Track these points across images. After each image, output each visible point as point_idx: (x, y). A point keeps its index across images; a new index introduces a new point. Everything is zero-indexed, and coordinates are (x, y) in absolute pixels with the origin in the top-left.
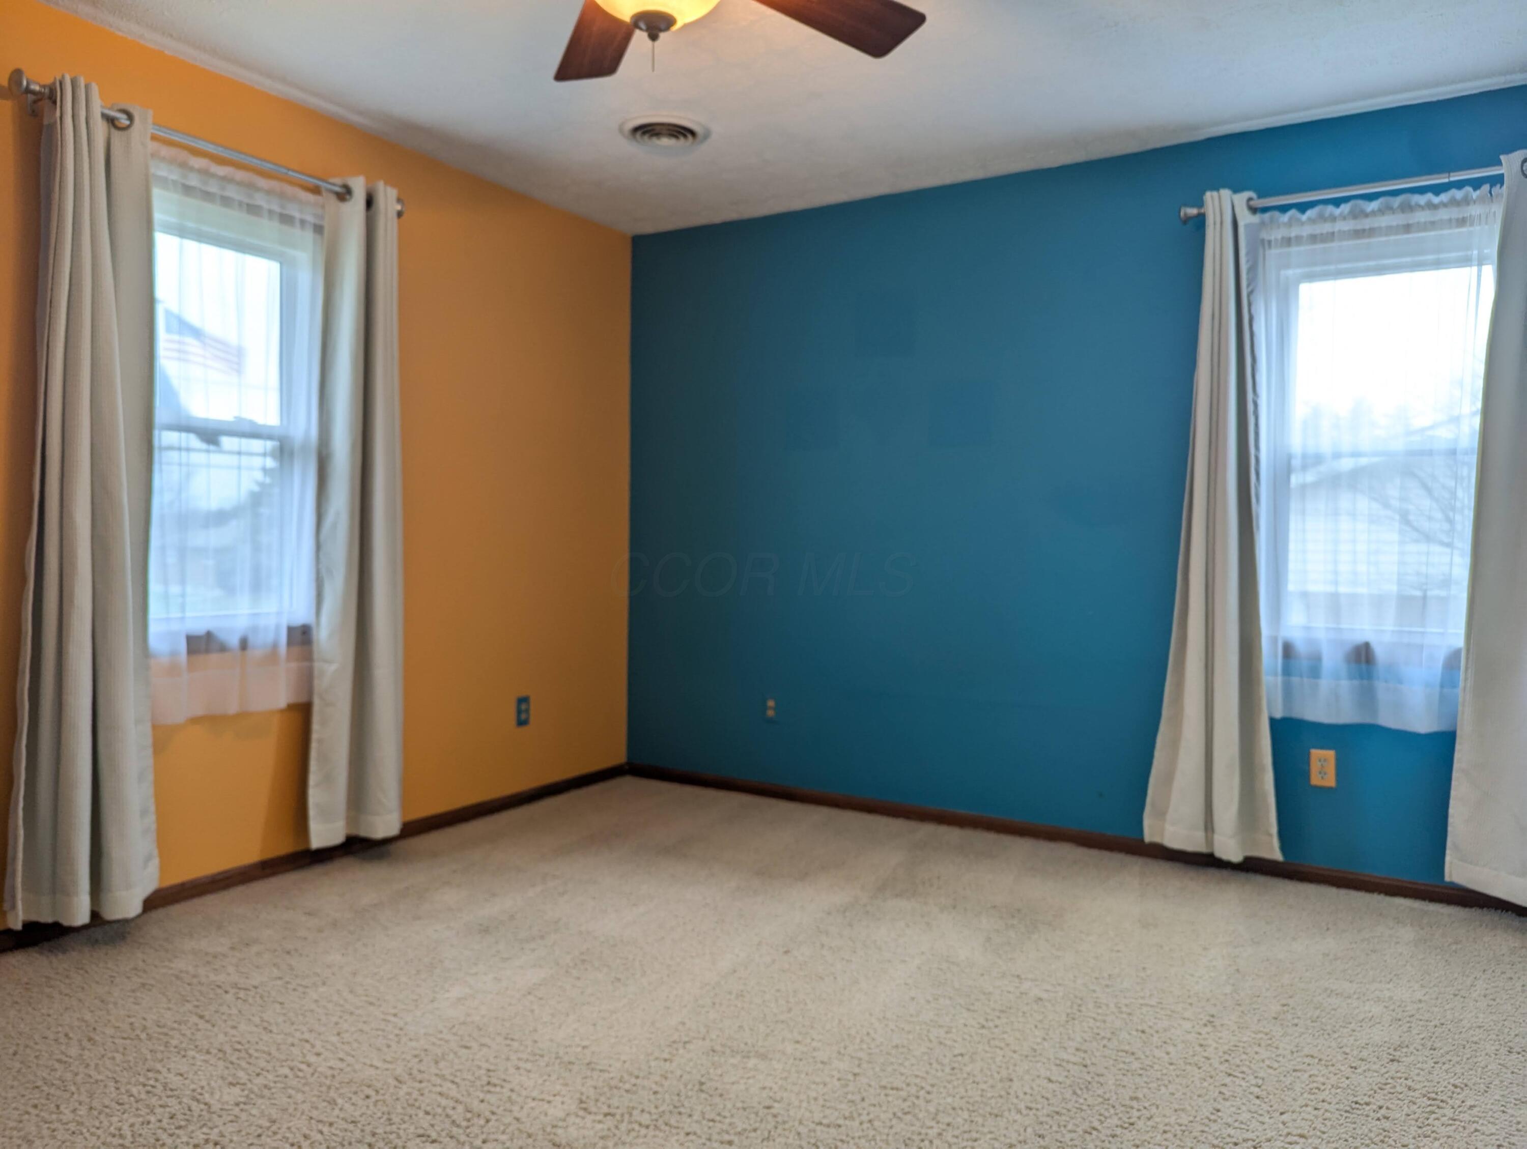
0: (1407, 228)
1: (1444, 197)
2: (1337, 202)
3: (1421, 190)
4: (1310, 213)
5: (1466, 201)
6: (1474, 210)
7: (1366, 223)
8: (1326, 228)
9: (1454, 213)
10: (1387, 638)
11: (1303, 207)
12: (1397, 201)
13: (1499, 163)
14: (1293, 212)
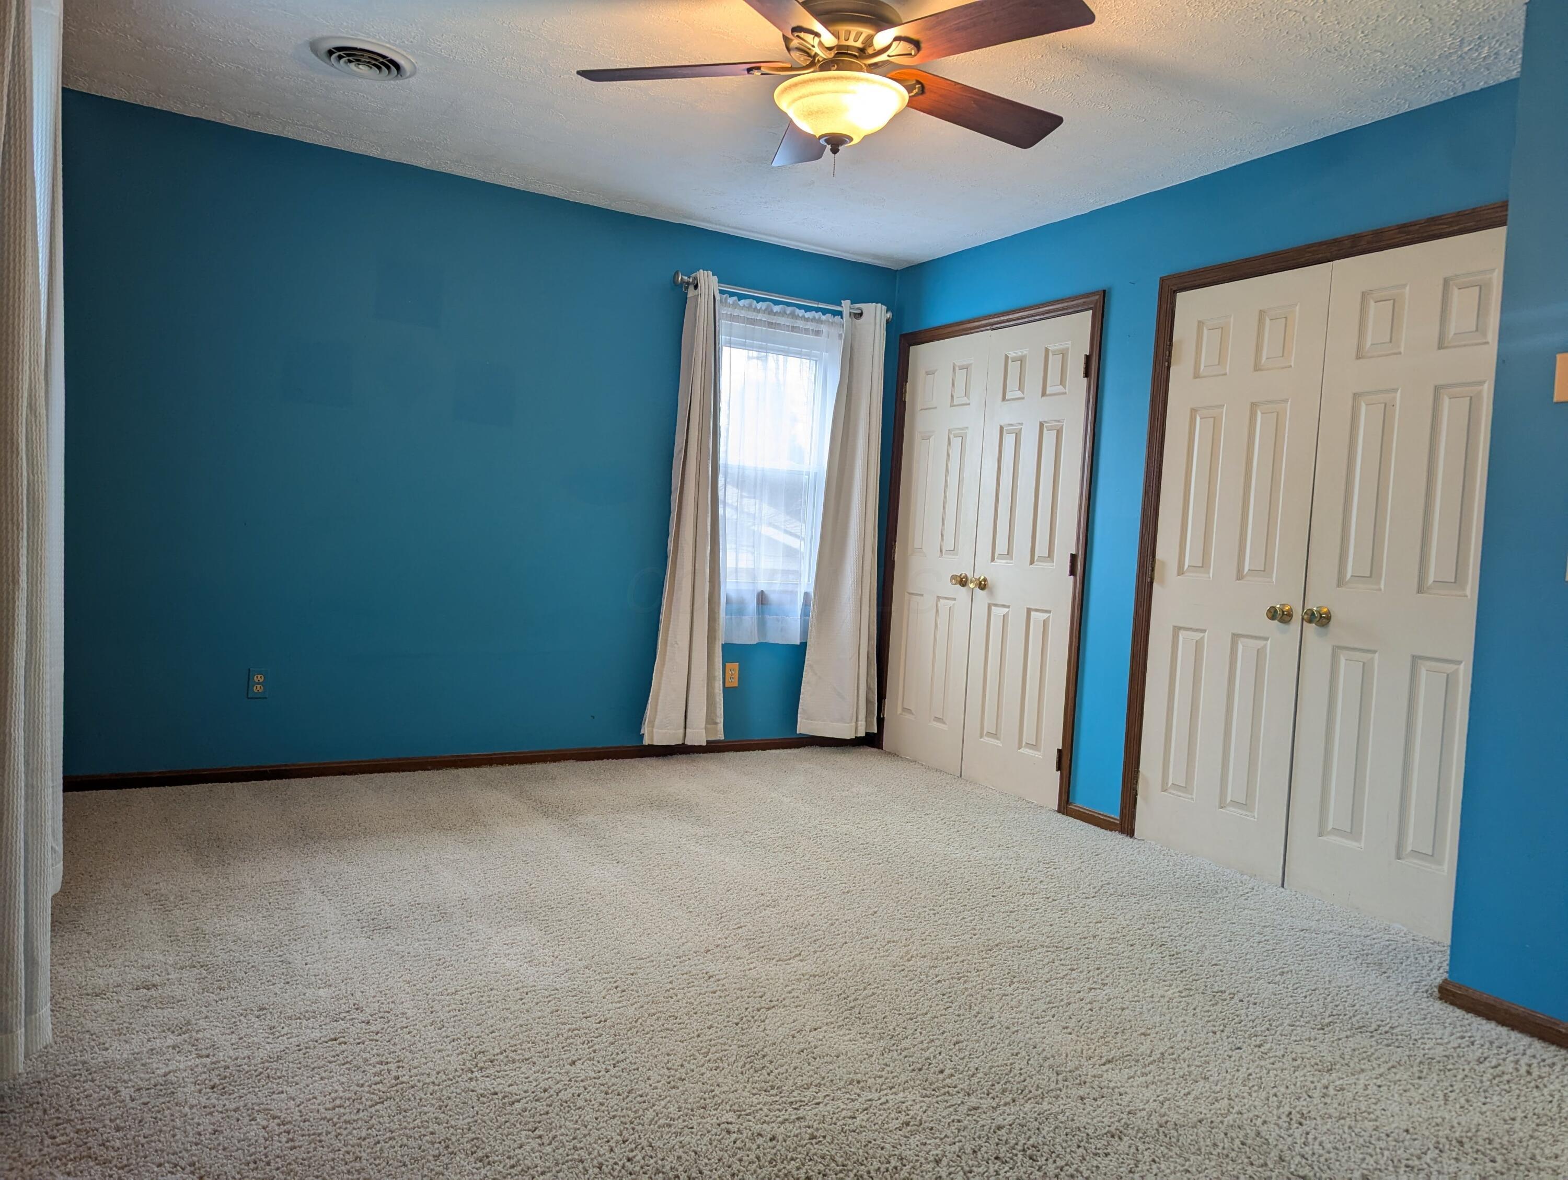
0: (793, 329)
1: (808, 315)
2: (759, 300)
3: (800, 307)
4: (742, 303)
5: (819, 321)
6: (824, 328)
7: (774, 319)
8: (752, 315)
9: (810, 326)
10: (777, 588)
11: (741, 297)
12: (789, 310)
13: (840, 305)
14: (735, 298)
